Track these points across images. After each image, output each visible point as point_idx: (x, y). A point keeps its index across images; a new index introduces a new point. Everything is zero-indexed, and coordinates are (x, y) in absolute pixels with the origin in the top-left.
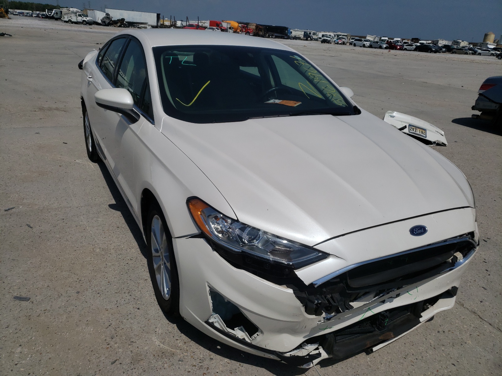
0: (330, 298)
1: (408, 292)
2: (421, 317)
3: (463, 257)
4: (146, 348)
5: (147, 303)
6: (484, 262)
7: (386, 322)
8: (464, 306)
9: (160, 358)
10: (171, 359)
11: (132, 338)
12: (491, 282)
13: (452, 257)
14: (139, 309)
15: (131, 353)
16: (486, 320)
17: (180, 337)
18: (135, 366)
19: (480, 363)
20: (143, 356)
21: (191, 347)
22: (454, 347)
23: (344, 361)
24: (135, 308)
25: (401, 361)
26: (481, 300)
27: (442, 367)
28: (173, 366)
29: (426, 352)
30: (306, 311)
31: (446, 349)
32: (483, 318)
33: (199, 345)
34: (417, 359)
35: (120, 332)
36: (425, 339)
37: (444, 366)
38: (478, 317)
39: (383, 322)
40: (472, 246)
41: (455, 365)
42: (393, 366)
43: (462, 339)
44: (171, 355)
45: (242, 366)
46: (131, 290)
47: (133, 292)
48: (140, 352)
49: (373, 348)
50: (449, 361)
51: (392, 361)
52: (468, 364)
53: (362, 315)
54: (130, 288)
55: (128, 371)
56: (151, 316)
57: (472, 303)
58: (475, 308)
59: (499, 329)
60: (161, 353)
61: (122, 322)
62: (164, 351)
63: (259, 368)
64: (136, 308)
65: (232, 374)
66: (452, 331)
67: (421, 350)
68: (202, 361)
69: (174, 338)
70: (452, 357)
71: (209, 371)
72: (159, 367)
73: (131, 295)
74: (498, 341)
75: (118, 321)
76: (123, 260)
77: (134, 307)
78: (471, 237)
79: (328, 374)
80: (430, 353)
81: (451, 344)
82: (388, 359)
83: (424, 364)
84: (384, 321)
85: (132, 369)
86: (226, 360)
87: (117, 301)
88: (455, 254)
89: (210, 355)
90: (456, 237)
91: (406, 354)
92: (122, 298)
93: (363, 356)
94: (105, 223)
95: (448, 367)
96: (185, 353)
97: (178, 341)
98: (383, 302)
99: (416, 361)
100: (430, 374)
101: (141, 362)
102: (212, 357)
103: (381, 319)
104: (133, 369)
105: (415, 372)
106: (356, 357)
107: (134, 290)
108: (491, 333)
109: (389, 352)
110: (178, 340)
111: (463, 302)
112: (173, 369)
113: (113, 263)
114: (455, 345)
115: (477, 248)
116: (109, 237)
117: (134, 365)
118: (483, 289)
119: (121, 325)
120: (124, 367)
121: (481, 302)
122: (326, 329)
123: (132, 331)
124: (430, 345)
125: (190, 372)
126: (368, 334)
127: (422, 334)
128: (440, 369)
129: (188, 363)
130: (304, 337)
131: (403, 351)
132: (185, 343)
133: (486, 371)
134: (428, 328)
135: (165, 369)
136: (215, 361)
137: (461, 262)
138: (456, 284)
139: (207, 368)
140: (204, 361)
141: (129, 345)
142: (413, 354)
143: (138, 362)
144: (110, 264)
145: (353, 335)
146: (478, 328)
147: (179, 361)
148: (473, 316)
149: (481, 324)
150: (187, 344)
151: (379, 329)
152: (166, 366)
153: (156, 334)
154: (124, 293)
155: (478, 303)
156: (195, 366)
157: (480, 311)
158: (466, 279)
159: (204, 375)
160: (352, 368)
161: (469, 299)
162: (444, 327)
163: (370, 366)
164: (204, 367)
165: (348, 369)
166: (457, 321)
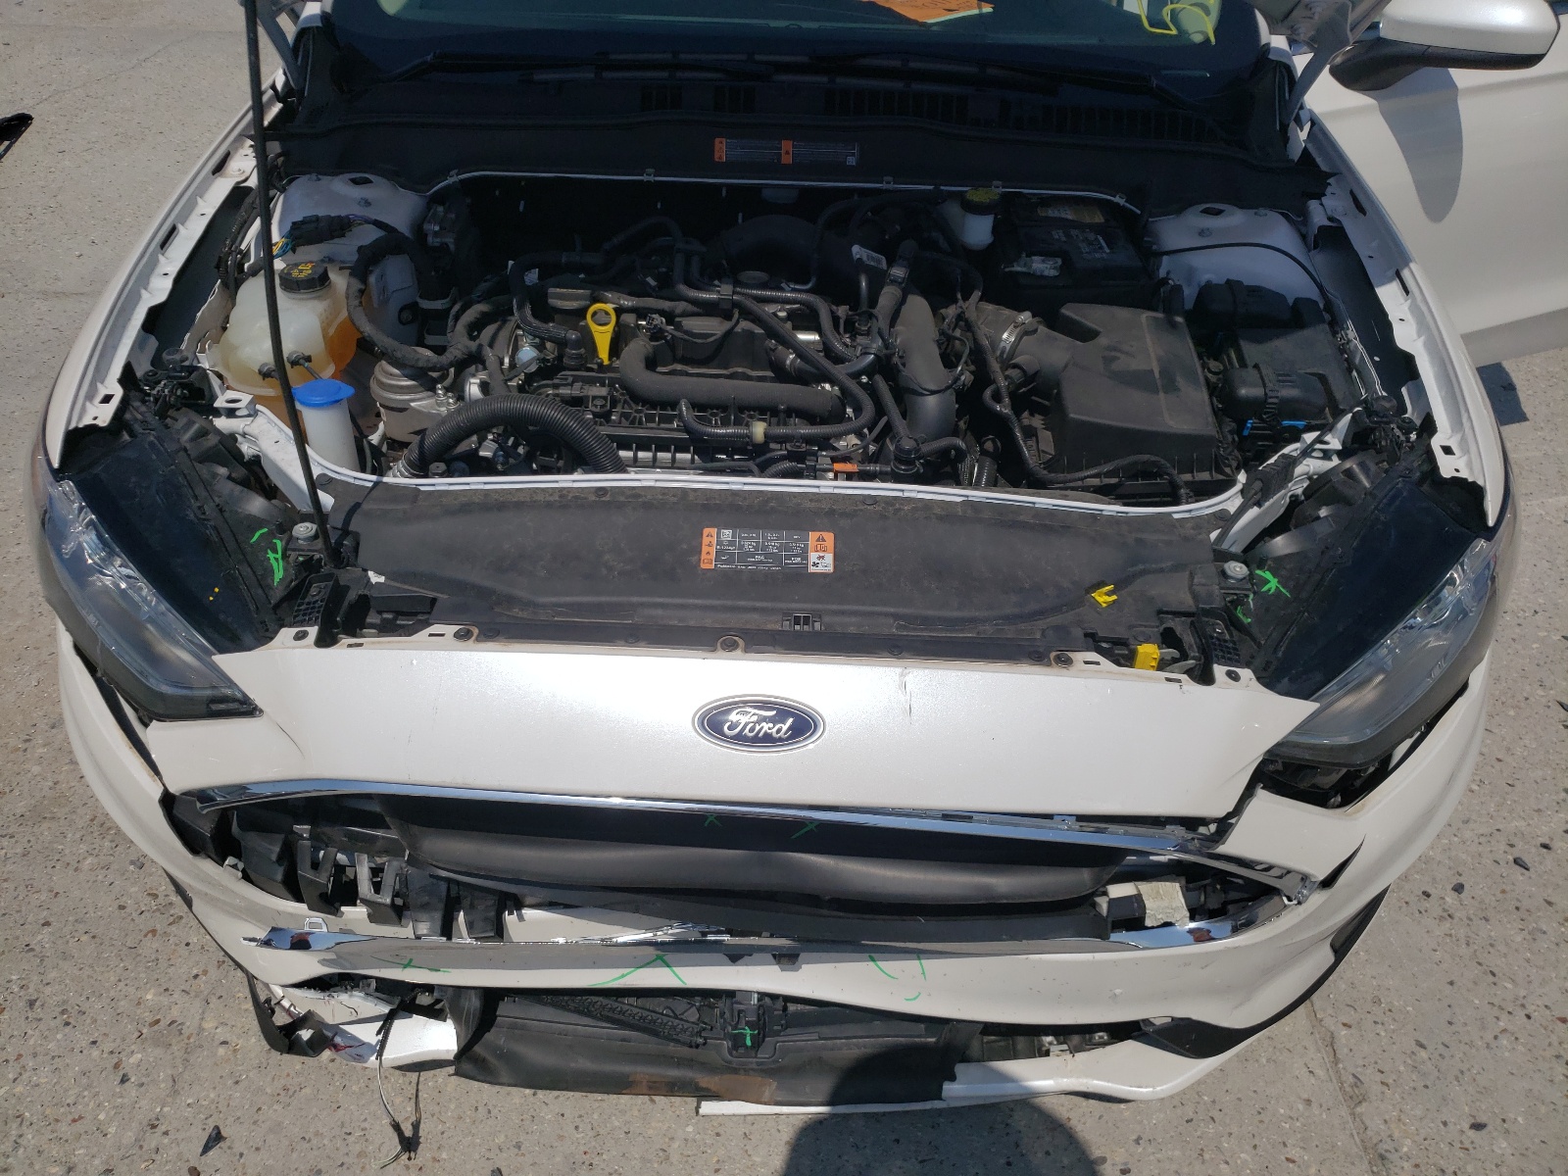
1: (873, 959)
2: (955, 1078)
7: (744, 1034)
8: (1359, 1110)
9: (96, 834)
10: (120, 849)
26: (1482, 1119)
28: (103, 871)
36: (1003, 1161)
49: (703, 1104)
53: (613, 973)
57: (1417, 1112)
58: (1407, 1143)
65: (220, 966)
71: (175, 929)
72: (71, 859)
79: (489, 1112)
98: (735, 957)
101: (45, 826)
111: (1377, 1088)
112: (95, 879)
121: (1478, 1126)
125: (124, 908)
129: (146, 881)
135: (76, 869)
138: (1203, 1015)
139: (178, 917)
143: (39, 820)
147: (133, 862)
152: (88, 863)
155: (1451, 1126)
156: (155, 896)
157: (1417, 1166)
158: (1523, 993)
159: (146, 936)
160: (591, 1134)
161: (1426, 1087)
162: (1150, 1150)
163: (667, 1158)
164: (172, 912)
165: (577, 1128)
166: (1242, 1155)
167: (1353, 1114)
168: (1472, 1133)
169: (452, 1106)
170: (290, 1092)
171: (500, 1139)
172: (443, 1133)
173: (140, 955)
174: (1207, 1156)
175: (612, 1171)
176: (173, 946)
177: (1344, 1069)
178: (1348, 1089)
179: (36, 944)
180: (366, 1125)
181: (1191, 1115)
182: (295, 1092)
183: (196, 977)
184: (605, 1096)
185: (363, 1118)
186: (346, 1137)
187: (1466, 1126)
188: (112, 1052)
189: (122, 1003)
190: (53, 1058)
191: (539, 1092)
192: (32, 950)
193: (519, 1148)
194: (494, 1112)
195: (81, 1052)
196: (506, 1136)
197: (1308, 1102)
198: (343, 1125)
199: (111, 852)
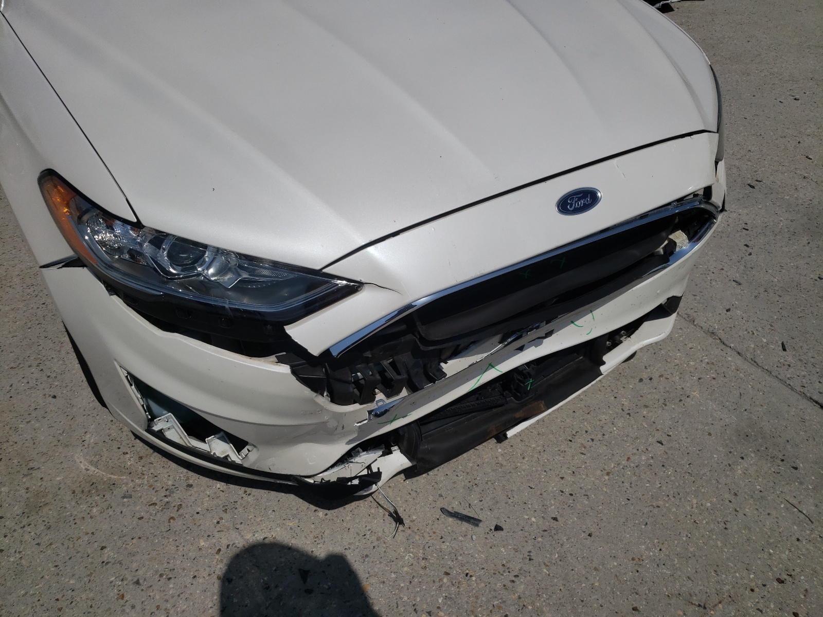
0: (388, 365)
1: (572, 322)
2: (604, 363)
3: (688, 241)
4: (58, 479)
5: (73, 384)
6: (744, 229)
7: (528, 384)
8: (695, 323)
9: (84, 497)
10: (108, 496)
11: (32, 461)
12: (752, 268)
13: (666, 242)
14: (54, 397)
15: (27, 493)
16: (732, 345)
17: (133, 446)
18: (30, 519)
19: (710, 434)
20: (51, 496)
21: (151, 465)
22: (666, 408)
23: (453, 460)
24: (47, 396)
25: (562, 448)
26: (728, 308)
27: (638, 450)
28: (110, 509)
29: (613, 424)
30: (333, 401)
31: (650, 414)
32: (726, 342)
33: (167, 460)
34: (592, 440)
35: (8, 451)
36: (613, 398)
37: (642, 448)
38: (718, 341)
39: (522, 385)
40: (707, 216)
41: (662, 444)
42: (546, 461)
43: (683, 388)
44: (109, 487)
45: (249, 494)
46: (44, 358)
47: (47, 363)
48: (46, 488)
49: (508, 433)
50: (653, 436)
51: (544, 451)
52: (687, 438)
53: (475, 380)
54: (44, 354)
55: (15, 531)
56: (80, 408)
57: (710, 315)
58: (715, 325)
59: (755, 362)
60: (88, 485)
61: (16, 429)
62: (94, 481)
63: (283, 494)
64: (50, 395)
65: (226, 512)
66: (666, 376)
67: (604, 420)
68: (169, 492)
69: (120, 450)
70: (659, 427)
71: (183, 511)
72: (82, 515)
73: (42, 370)
74: (749, 386)
75: (7, 428)
76: (36, 297)
77: (45, 395)
78: (704, 198)
79: (416, 491)
80: (620, 425)
81: (662, 401)
82: (538, 446)
83: (605, 448)
84: (523, 383)
85: (24, 527)
86: (218, 486)
87: (11, 386)
88: (671, 237)
89: (188, 479)
90: (669, 204)
91: (574, 432)
92: (23, 378)
93: (491, 446)
94: (7, 223)
95: (649, 449)
96: (137, 481)
97: (128, 456)
98: (521, 349)
99: (590, 443)
100: (614, 467)
101: (45, 510)
102: (191, 482)
103: (518, 380)
104: (26, 526)
105: (586, 468)
106: (477, 449)
107: (50, 358)
108: (738, 372)
109: (541, 433)
110: (127, 453)
111: (695, 314)
112: (108, 515)
113: (13, 307)
114: (668, 404)
115: (720, 217)
116: (13, 251)
117: (28, 517)
118: (734, 283)
119: (14, 436)
120: (7, 523)
121: (728, 310)
122: (394, 420)
123: (35, 446)
124: (622, 409)
125: (142, 518)
126: (494, 410)
127: (609, 390)
128: (634, 454)
129: (141, 501)
130: (348, 443)
131: (569, 427)
132: (141, 458)
133: (721, 449)
134: (622, 374)
135: (91, 517)
136: (195, 490)
137: (684, 250)
138: (676, 292)
139: (178, 505)
140: (173, 492)
141: (25, 475)
142: (586, 432)
143: (38, 509)
144: (7, 308)
145: (461, 416)
146: (715, 363)
147: (124, 497)
148: (710, 340)
149: (722, 355)
150: (144, 459)
151: (516, 398)
152: (95, 511)
153: (84, 445)
154: (29, 366)
155: (722, 314)
156: (155, 504)
157: (723, 330)
158: (706, 267)
159: (170, 522)
160: (465, 474)
161: (706, 306)
162: (652, 368)
163: (502, 465)
164: (173, 505)
165: (457, 476)
166: (678, 354)
167: (695, 325)
168: (728, 313)
169: (399, 499)
170: (320, 537)
171: (431, 498)
172: (405, 510)
173: (176, 531)
174: (669, 361)
175: (486, 481)
176: (191, 518)
177: (682, 313)
178: (688, 319)
179: (107, 559)
180: (368, 528)
181: (654, 352)
182: (322, 536)
183: (218, 523)
184: (457, 459)
185: (364, 526)
186: (365, 537)
187: (726, 312)
188: (209, 575)
189: (190, 554)
190: (179, 596)
191: (429, 473)
192: (108, 563)
193: (442, 496)
194: (418, 490)
195: (192, 584)
196: (432, 495)
197: (681, 328)
198: (358, 534)
199: (104, 500)
